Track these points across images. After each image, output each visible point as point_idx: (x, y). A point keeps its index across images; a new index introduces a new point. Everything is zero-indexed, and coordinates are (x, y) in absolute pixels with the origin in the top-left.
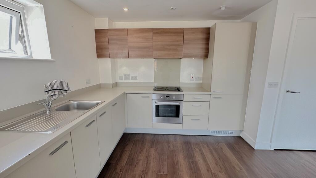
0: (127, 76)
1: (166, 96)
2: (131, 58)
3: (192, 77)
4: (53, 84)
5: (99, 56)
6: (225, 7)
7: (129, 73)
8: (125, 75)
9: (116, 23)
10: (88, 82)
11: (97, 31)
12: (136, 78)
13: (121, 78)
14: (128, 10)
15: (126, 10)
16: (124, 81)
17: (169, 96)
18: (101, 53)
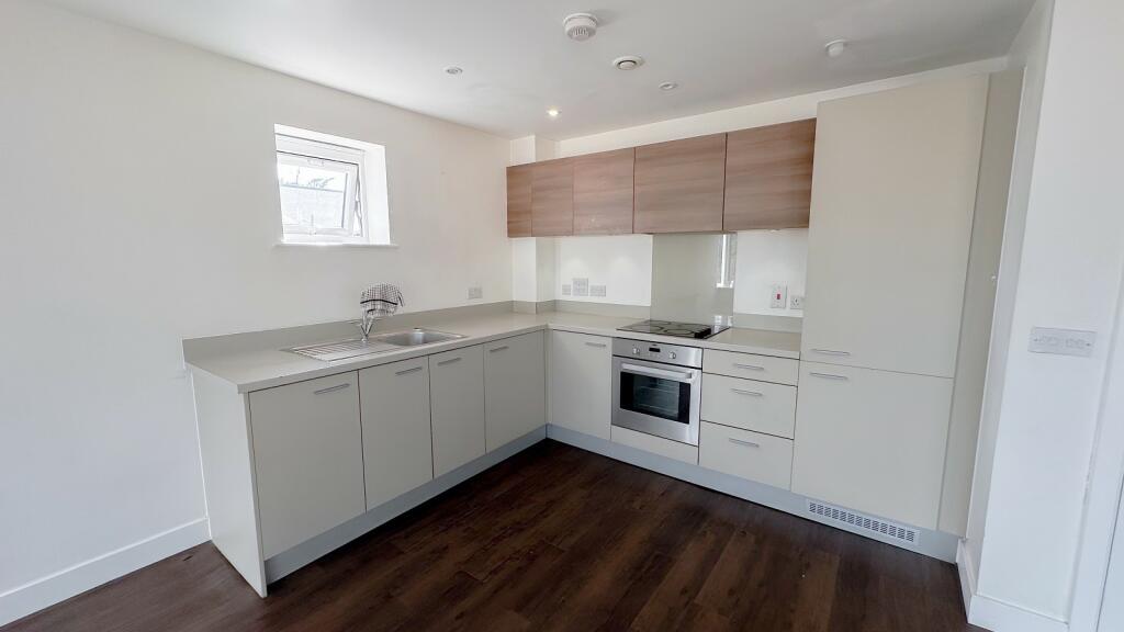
0: (581, 284)
1: (651, 349)
2: (580, 234)
3: (779, 297)
4: (374, 290)
5: (514, 230)
6: (845, 45)
7: (585, 277)
8: (576, 282)
9: (563, 142)
10: (475, 293)
11: (513, 172)
12: (602, 291)
13: (566, 290)
14: (560, 112)
15: (553, 113)
16: (571, 298)
17: (658, 350)
18: (519, 222)
